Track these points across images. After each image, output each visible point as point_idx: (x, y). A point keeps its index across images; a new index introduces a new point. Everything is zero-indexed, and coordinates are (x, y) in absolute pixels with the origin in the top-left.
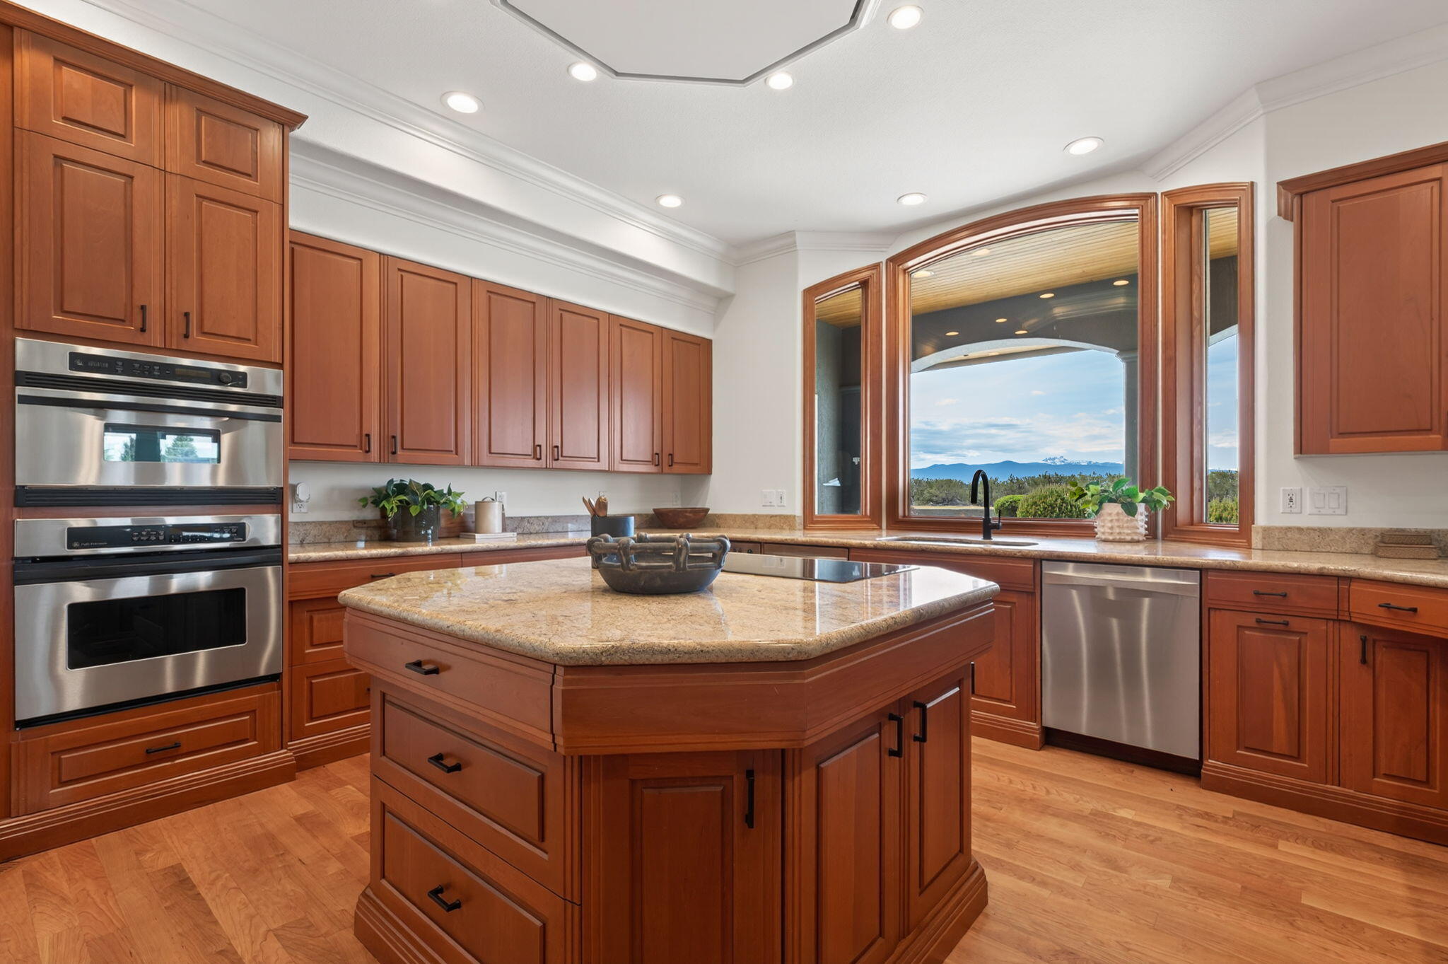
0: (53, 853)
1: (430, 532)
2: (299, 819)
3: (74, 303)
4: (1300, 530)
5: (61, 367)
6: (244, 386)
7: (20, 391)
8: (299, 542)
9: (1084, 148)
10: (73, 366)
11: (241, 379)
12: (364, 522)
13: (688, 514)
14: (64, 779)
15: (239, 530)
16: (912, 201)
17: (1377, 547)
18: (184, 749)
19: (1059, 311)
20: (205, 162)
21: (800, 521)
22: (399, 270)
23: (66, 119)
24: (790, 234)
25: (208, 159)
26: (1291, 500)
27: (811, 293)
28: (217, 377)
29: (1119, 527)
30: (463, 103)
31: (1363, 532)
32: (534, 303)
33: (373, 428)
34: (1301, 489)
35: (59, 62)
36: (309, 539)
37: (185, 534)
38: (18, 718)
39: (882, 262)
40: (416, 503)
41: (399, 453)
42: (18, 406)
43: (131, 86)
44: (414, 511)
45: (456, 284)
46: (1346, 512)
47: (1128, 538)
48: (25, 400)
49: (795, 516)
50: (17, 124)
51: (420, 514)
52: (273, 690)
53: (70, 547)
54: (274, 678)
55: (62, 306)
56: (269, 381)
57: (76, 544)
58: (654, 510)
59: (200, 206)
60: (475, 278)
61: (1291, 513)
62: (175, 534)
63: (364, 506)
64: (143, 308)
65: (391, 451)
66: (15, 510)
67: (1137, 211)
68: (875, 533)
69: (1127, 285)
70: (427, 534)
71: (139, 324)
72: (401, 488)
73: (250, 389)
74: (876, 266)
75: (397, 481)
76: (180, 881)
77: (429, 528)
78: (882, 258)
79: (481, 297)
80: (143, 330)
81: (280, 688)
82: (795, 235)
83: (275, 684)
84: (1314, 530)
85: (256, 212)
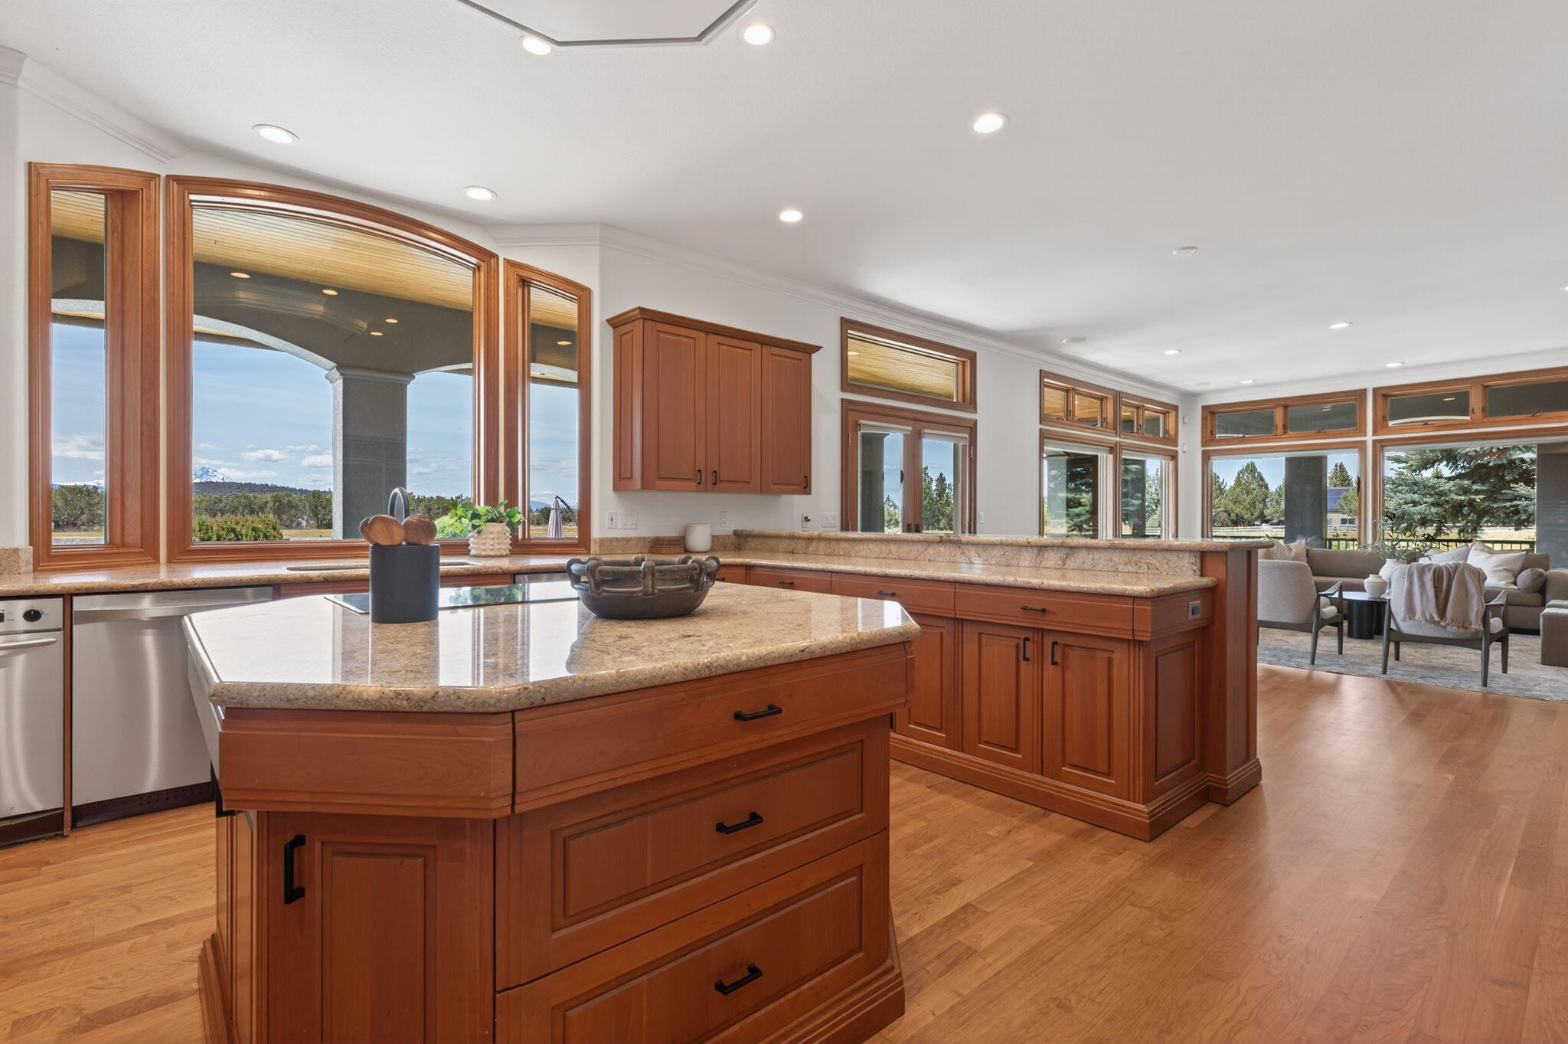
4: (617, 539)
9: (479, 196)
16: (274, 136)
17: (652, 547)
19: (244, 296)
21: (27, 557)
26: (612, 519)
29: (499, 544)
31: (644, 539)
34: (616, 512)
46: (636, 527)
61: (611, 528)
68: (151, 568)
69: (336, 296)
84: (624, 539)
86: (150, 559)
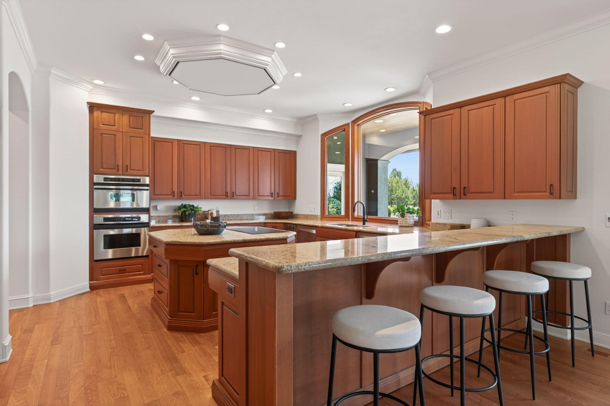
0: (101, 290)
1: (193, 219)
2: (149, 289)
3: (105, 166)
5: (102, 181)
6: (140, 182)
7: (95, 187)
8: (158, 221)
10: (104, 181)
11: (139, 180)
12: (176, 216)
13: (283, 214)
14: (103, 274)
15: (139, 218)
18: (127, 271)
20: (132, 128)
21: (319, 217)
22: (183, 143)
23: (103, 125)
24: (315, 115)
25: (133, 127)
26: (438, 214)
27: (324, 135)
28: (133, 180)
30: (196, 98)
32: (225, 147)
33: (175, 189)
34: (441, 210)
35: (102, 112)
36: (161, 221)
37: (127, 219)
38: (95, 259)
39: (349, 123)
40: (188, 211)
41: (183, 196)
42: (94, 190)
43: (116, 113)
44: (187, 213)
45: (200, 145)
46: (451, 218)
47: (405, 225)
48: (96, 189)
49: (317, 215)
50: (94, 128)
51: (189, 213)
52: (147, 259)
53: (104, 222)
54: (147, 256)
55: (102, 167)
56: (147, 180)
57: (105, 221)
58: (274, 212)
59: (130, 138)
60: (206, 142)
61: (438, 218)
62: (124, 219)
63: (175, 211)
64: (118, 165)
65: (180, 196)
66: (94, 213)
67: (418, 107)
70: (191, 220)
71: (117, 169)
72: (185, 206)
73: (141, 183)
74: (348, 124)
75: (184, 204)
76: (123, 296)
77: (192, 218)
78: (350, 121)
79: (208, 148)
80: (118, 171)
81: (149, 259)
82: (317, 115)
83: (147, 258)
84: (443, 224)
85: (143, 138)
86: (347, 219)
